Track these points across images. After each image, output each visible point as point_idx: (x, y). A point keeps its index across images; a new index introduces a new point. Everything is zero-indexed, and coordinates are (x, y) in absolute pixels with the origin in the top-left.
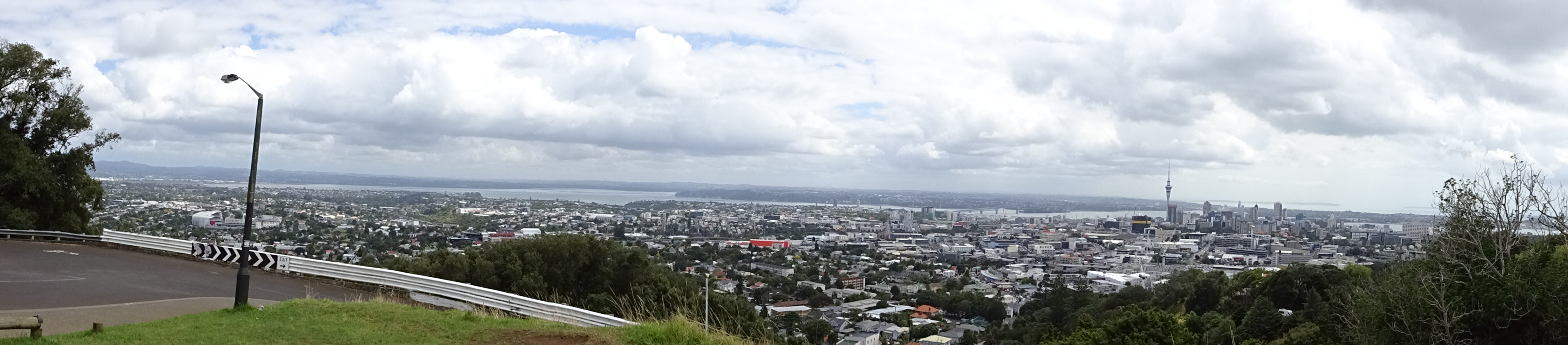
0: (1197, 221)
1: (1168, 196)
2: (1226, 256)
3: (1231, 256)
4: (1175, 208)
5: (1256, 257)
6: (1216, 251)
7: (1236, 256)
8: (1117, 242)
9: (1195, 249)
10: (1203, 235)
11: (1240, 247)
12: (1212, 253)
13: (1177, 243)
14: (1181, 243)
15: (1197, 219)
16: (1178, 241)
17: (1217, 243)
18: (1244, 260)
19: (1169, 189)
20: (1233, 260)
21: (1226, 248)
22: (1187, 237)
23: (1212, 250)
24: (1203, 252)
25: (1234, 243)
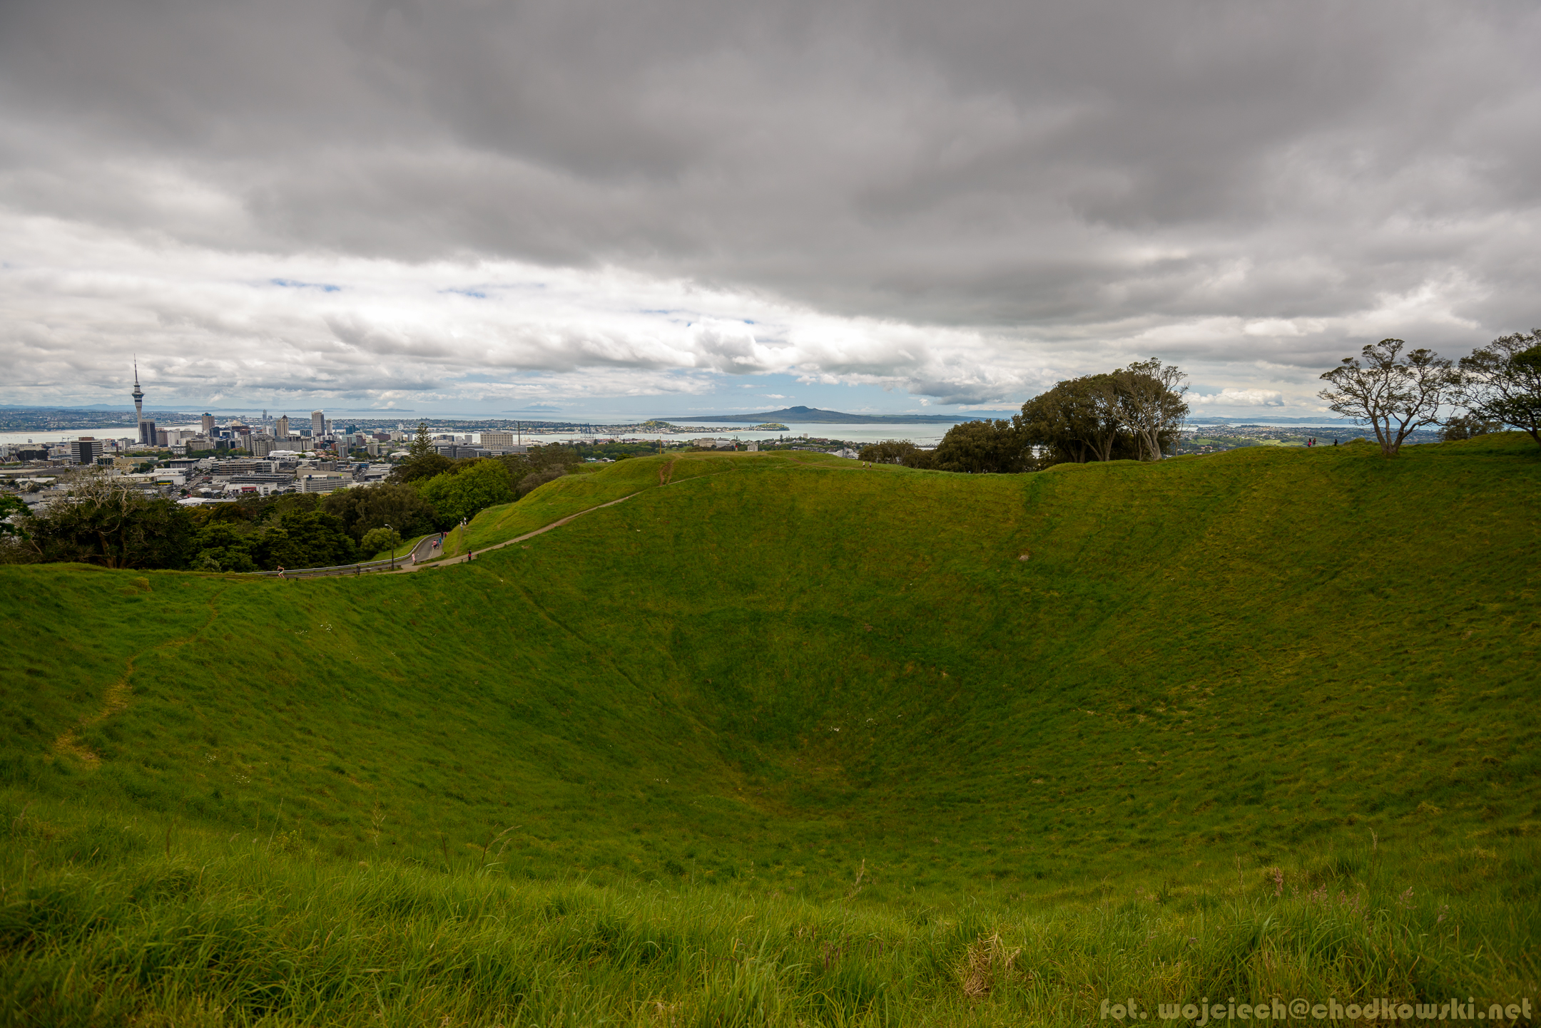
0: (187, 442)
1: (139, 408)
2: (230, 487)
3: (239, 487)
4: (152, 425)
5: (276, 484)
6: (214, 482)
7: (244, 485)
9: (180, 481)
10: (192, 462)
11: (251, 473)
12: (207, 485)
13: (151, 475)
14: (158, 473)
15: (189, 439)
16: (153, 471)
17: (214, 470)
18: (258, 490)
19: (138, 397)
20: (241, 491)
21: (229, 477)
22: (167, 465)
23: (208, 481)
24: (193, 484)
25: (241, 469)
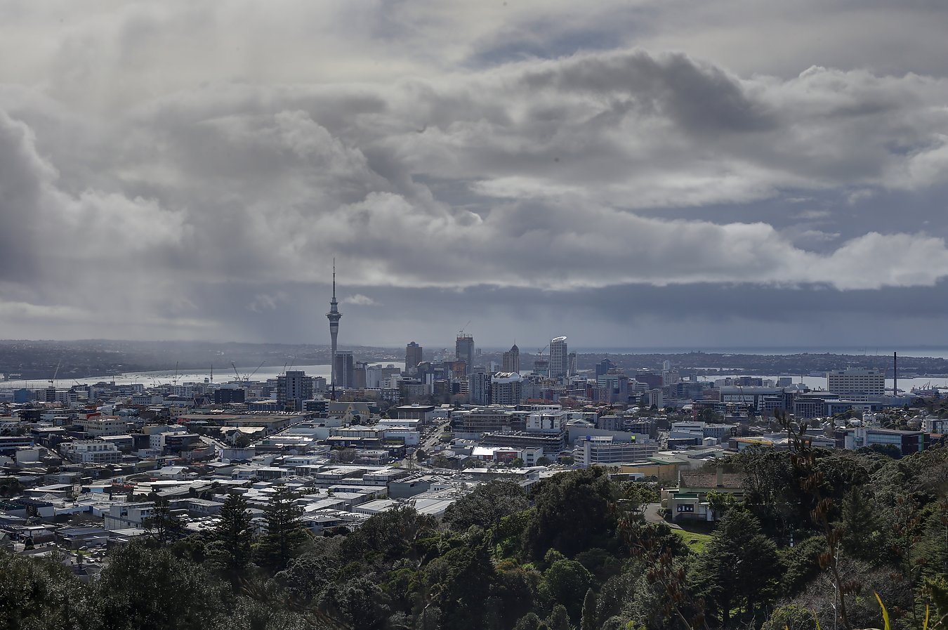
0: (400, 383)
1: (334, 335)
2: (480, 451)
4: (350, 358)
5: (541, 449)
6: (458, 443)
7: (498, 449)
8: (250, 430)
14: (384, 425)
17: (456, 424)
19: (334, 318)
21: (476, 436)
